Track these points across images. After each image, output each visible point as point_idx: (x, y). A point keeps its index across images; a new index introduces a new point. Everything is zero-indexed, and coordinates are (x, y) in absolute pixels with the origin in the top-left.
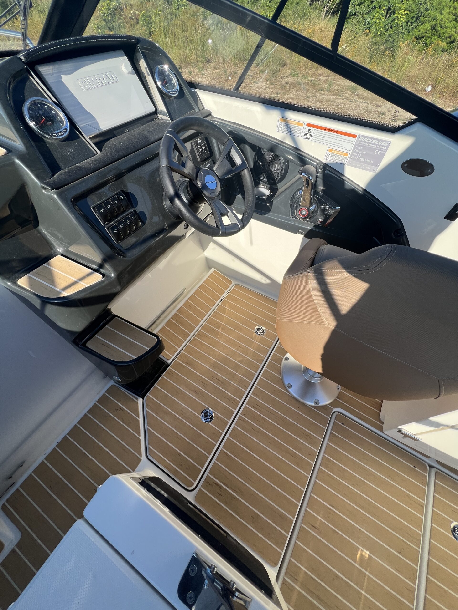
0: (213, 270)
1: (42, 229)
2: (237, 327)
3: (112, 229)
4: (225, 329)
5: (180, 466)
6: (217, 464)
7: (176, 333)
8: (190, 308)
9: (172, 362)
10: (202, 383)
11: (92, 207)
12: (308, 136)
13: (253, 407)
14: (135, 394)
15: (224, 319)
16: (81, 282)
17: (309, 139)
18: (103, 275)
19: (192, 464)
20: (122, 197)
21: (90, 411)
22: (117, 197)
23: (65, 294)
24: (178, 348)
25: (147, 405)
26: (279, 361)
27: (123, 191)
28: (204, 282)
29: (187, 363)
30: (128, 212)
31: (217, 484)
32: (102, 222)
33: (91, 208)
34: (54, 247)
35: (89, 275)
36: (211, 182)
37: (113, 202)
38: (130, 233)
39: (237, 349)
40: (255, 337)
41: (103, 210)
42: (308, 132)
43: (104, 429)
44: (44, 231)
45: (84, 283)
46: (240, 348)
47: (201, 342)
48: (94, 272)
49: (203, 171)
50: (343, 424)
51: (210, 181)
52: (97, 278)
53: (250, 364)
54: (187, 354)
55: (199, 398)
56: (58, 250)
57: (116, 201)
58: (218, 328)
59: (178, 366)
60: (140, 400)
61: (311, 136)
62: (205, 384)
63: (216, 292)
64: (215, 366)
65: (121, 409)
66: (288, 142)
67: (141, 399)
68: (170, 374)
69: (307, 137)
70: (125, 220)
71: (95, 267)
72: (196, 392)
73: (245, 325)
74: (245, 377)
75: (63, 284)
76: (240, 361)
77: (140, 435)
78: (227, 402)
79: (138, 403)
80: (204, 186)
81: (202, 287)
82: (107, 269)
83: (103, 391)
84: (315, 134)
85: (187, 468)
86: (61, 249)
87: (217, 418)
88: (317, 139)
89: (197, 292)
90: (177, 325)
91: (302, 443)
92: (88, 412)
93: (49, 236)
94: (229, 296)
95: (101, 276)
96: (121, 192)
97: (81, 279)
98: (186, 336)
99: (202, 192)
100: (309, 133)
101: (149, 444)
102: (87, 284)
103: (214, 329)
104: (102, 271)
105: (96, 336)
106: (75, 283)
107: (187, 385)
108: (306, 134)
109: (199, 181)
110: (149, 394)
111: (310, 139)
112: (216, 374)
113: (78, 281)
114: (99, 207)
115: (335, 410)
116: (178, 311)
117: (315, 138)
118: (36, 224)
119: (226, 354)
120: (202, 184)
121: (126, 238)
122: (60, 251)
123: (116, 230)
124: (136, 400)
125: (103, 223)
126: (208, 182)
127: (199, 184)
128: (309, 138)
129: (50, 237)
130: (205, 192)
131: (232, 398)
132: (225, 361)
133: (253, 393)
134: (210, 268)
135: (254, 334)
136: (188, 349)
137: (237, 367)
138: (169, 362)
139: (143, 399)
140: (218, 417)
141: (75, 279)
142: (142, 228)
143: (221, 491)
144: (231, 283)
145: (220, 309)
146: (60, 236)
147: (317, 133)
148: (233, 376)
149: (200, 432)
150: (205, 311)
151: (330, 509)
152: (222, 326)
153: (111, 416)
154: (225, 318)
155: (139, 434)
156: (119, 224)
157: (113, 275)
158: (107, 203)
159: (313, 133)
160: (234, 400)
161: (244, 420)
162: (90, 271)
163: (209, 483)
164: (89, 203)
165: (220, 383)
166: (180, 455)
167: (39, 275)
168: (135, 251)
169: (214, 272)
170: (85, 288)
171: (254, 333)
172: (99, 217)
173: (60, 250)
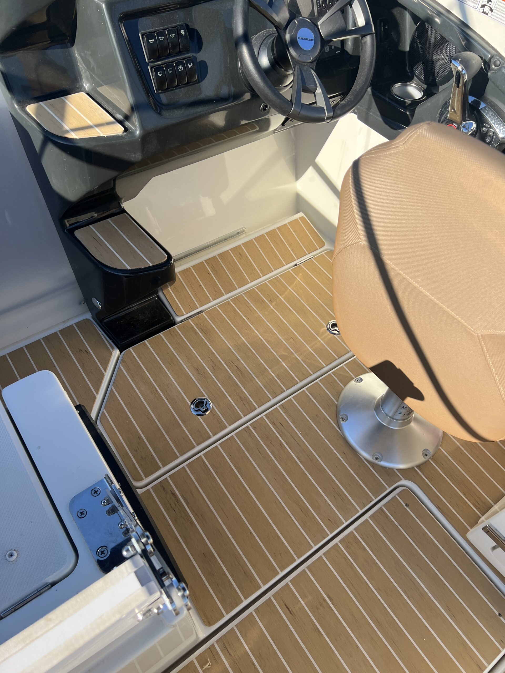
0: (301, 214)
1: (76, 52)
2: (301, 310)
3: (157, 70)
4: (280, 306)
5: (134, 451)
6: (186, 471)
7: (205, 284)
8: (240, 259)
9: (182, 321)
10: (212, 363)
11: (141, 33)
12: (487, 9)
13: (273, 424)
14: (113, 342)
15: (286, 293)
16: (97, 129)
17: (487, 14)
18: (126, 130)
19: (152, 455)
20: (182, 32)
21: (46, 339)
22: (177, 30)
23: (73, 135)
24: (198, 306)
25: (123, 361)
26: (347, 380)
27: (187, 26)
28: (279, 228)
29: (202, 330)
30: (185, 56)
31: (174, 494)
32: (147, 56)
33: (140, 35)
34: (81, 79)
35: (109, 123)
36: (307, 39)
37: (169, 34)
38: (178, 85)
39: (287, 340)
40: (323, 333)
41: (153, 40)
42: (488, 3)
43: (55, 366)
44: (76, 55)
45: (100, 131)
46: (291, 340)
47: (235, 310)
48: (116, 122)
49: (299, 20)
50: (407, 505)
51: (305, 38)
52: (118, 130)
53: (296, 366)
54: (208, 319)
55: (199, 380)
56: (84, 85)
57: (174, 35)
58: (271, 301)
59: (189, 331)
60: (116, 353)
61: (491, 10)
62: (215, 366)
63: (292, 250)
64: (241, 348)
65: (87, 352)
66: (456, 12)
67: (118, 351)
68: (171, 334)
69: (485, 11)
70: (178, 64)
71: (120, 117)
72: (199, 371)
73: (316, 312)
74: (280, 379)
75: (76, 124)
76: (282, 357)
77: (97, 393)
78: (237, 400)
79: (111, 354)
80: (294, 43)
81: (272, 234)
82: (133, 124)
83: (72, 322)
84: (496, 7)
85: (142, 457)
86: (88, 85)
87: (214, 415)
88: (498, 16)
89: (260, 239)
90: (209, 274)
91: (326, 501)
92: (42, 339)
93: (80, 63)
94: (309, 263)
95: (123, 129)
96: (185, 25)
97: (98, 126)
98: (218, 294)
99: (288, 50)
100: (488, 5)
101: (105, 408)
102: (103, 133)
103: (263, 301)
104: (127, 124)
105: (91, 226)
106: (90, 127)
107: (190, 358)
108: (483, 6)
109: (289, 33)
110: (132, 348)
111: (489, 14)
112: (238, 360)
113: (94, 126)
114: (149, 36)
115: (404, 482)
116: (220, 255)
117: (495, 15)
118: (72, 42)
119: (265, 340)
120: (291, 37)
121: (171, 91)
122: (86, 87)
123: (160, 73)
124: (111, 350)
125: (148, 59)
126: (302, 39)
127: (288, 37)
128: (487, 12)
129: (81, 65)
130: (292, 52)
131: (246, 398)
132: (260, 347)
133: (282, 406)
134: (298, 212)
135: (323, 329)
136: (212, 312)
137: (274, 362)
138: (178, 319)
139: (121, 352)
140: (213, 413)
141: (90, 123)
142: (197, 85)
143: (176, 505)
144: (324, 245)
145: (286, 275)
146: (93, 64)
147: (499, 7)
148: (262, 372)
149: (180, 422)
150: (261, 271)
151: (324, 600)
152: (277, 300)
153: (69, 355)
154: (288, 291)
155: (97, 390)
156: (167, 67)
157: (138, 132)
158: (161, 33)
159: (494, 6)
160: (249, 402)
161: (251, 434)
162: (113, 120)
163: (164, 488)
164: (139, 27)
165: (239, 373)
166: (140, 437)
167: (52, 107)
168: (176, 111)
169: (302, 218)
170: (98, 137)
171: (324, 327)
172: (145, 49)
173: (86, 85)
